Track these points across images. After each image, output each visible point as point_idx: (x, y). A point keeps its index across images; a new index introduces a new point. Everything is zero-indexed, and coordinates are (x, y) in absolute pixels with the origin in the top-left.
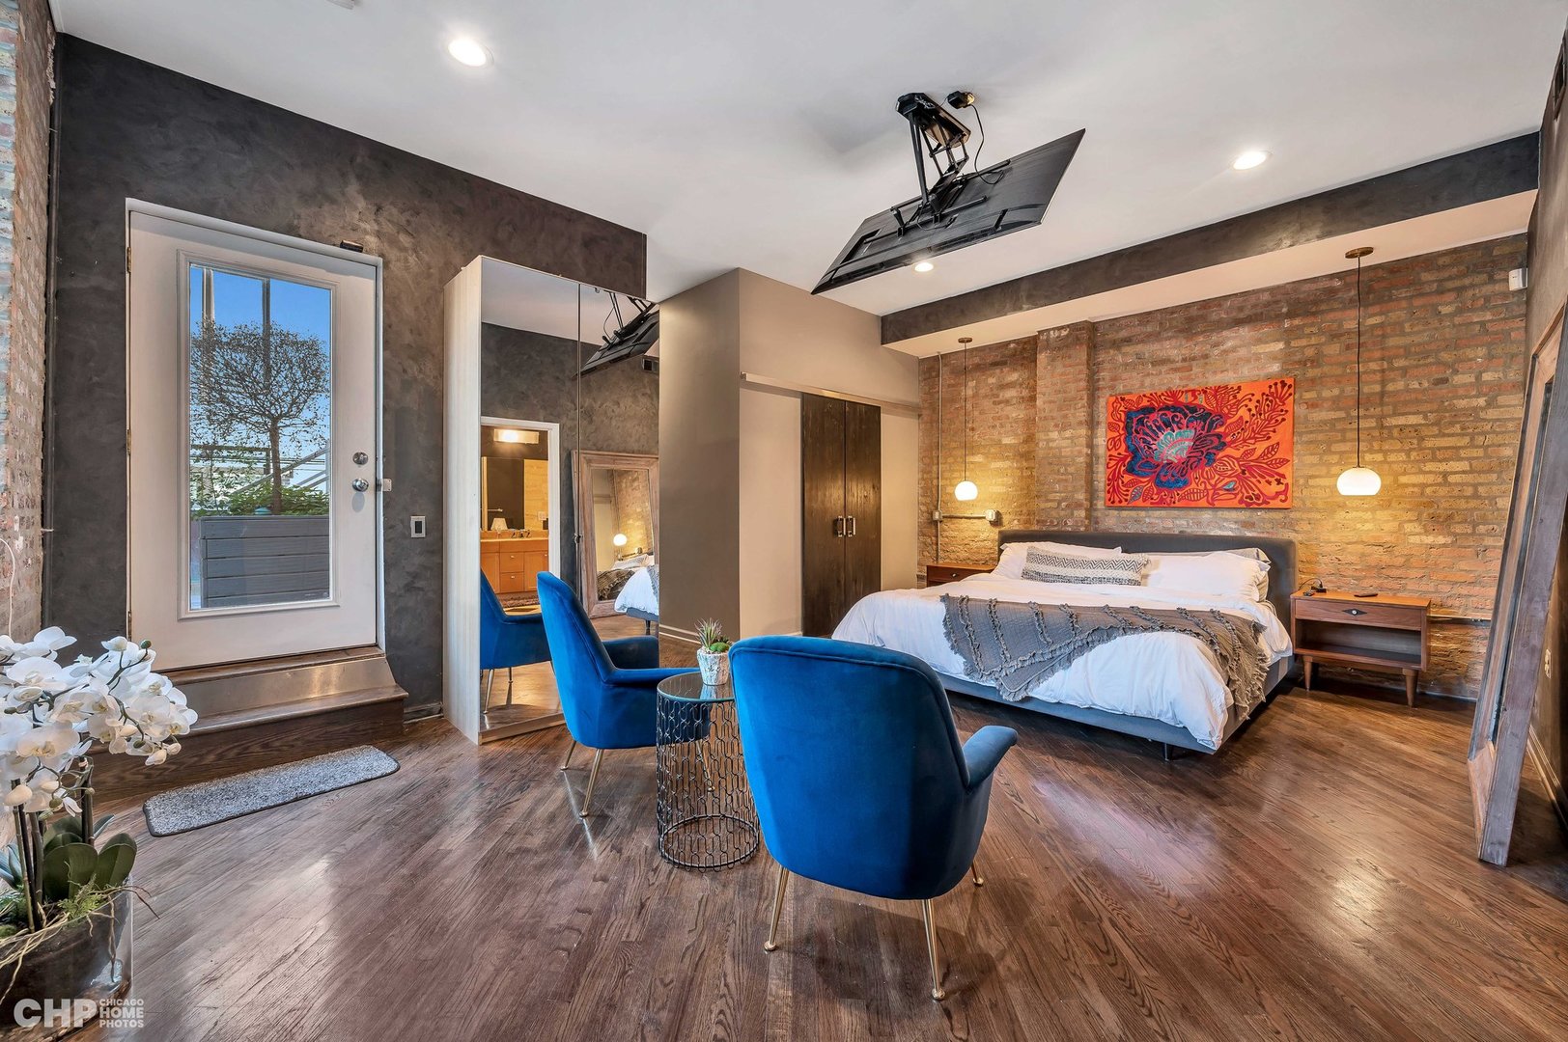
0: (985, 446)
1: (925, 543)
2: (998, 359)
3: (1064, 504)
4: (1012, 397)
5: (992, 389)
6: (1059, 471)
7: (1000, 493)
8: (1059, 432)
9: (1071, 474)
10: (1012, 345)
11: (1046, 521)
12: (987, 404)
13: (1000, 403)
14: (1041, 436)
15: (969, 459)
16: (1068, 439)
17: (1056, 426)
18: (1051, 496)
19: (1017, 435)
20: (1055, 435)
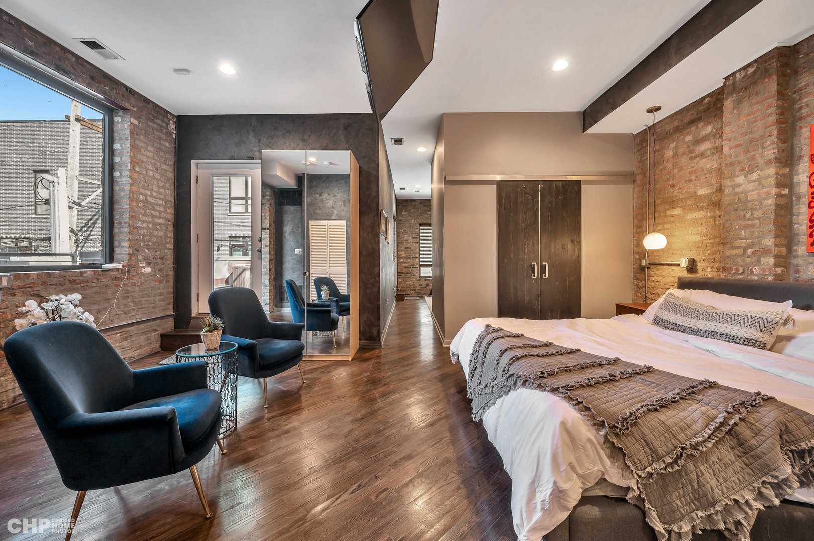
0: (682, 200)
1: (637, 285)
2: (694, 116)
3: (750, 251)
4: (706, 150)
5: (689, 147)
6: (744, 216)
7: (695, 243)
8: (746, 176)
9: (759, 219)
10: (706, 100)
11: (731, 269)
12: (684, 161)
13: (695, 157)
14: (728, 183)
15: (669, 213)
16: (754, 181)
17: (742, 170)
18: (737, 243)
19: (710, 185)
20: (741, 179)
